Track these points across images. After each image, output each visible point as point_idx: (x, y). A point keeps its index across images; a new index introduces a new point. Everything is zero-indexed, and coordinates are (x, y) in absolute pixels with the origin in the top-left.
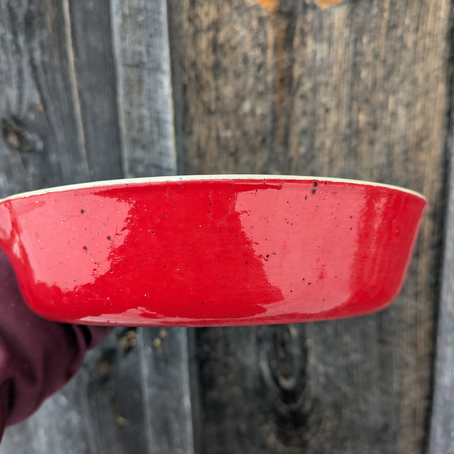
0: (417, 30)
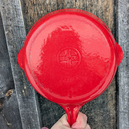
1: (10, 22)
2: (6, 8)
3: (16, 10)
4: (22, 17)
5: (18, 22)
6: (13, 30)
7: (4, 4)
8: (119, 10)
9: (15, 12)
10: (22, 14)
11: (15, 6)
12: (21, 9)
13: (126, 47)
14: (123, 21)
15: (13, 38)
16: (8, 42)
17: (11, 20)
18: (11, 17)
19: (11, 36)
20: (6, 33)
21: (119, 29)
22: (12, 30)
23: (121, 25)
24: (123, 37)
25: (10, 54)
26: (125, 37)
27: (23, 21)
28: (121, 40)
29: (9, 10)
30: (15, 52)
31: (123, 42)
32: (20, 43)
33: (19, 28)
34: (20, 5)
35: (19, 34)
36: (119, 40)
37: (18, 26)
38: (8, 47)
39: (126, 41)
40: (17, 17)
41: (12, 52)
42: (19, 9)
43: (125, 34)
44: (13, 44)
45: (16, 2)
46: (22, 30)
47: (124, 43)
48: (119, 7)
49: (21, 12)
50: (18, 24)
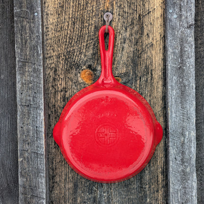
0: (150, 96)
1: (27, 147)
2: (25, 128)
3: (37, 132)
4: (43, 142)
5: (38, 147)
6: (30, 157)
7: (23, 123)
8: (170, 144)
9: (35, 135)
10: (44, 138)
11: (37, 127)
12: (44, 131)
13: (180, 196)
14: (175, 158)
15: (28, 167)
16: (21, 173)
17: (28, 144)
18: (30, 141)
19: (26, 166)
20: (20, 160)
21: (171, 169)
22: (28, 158)
23: (173, 164)
24: (176, 181)
25: (21, 189)
26: (179, 181)
27: (44, 146)
28: (174, 185)
29: (28, 132)
30: (28, 187)
31: (176, 187)
32: (37, 175)
33: (37, 155)
34: (43, 126)
35: (37, 163)
36: (171, 184)
37: (37, 153)
38: (19, 180)
39: (180, 188)
40: (37, 141)
41: (24, 188)
42: (41, 132)
43: (180, 177)
44: (26, 175)
45: (38, 122)
46: (41, 158)
47: (177, 190)
48: (170, 140)
49: (44, 135)
50: (37, 149)
